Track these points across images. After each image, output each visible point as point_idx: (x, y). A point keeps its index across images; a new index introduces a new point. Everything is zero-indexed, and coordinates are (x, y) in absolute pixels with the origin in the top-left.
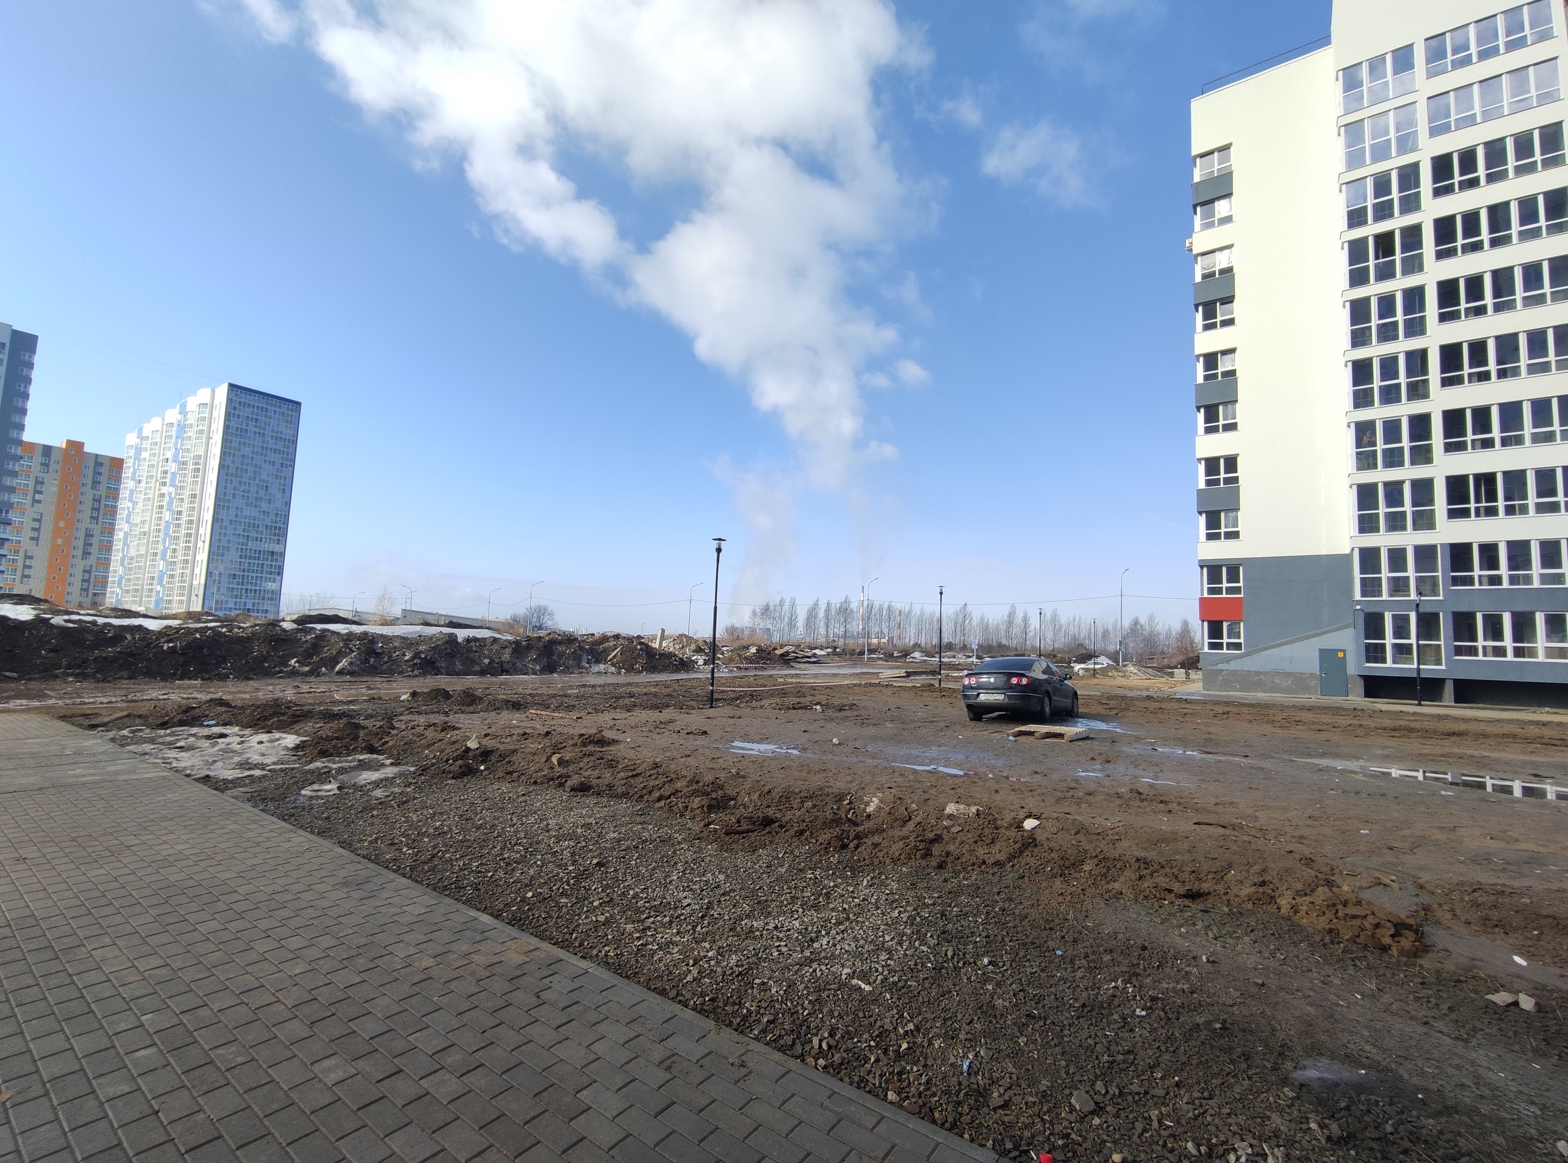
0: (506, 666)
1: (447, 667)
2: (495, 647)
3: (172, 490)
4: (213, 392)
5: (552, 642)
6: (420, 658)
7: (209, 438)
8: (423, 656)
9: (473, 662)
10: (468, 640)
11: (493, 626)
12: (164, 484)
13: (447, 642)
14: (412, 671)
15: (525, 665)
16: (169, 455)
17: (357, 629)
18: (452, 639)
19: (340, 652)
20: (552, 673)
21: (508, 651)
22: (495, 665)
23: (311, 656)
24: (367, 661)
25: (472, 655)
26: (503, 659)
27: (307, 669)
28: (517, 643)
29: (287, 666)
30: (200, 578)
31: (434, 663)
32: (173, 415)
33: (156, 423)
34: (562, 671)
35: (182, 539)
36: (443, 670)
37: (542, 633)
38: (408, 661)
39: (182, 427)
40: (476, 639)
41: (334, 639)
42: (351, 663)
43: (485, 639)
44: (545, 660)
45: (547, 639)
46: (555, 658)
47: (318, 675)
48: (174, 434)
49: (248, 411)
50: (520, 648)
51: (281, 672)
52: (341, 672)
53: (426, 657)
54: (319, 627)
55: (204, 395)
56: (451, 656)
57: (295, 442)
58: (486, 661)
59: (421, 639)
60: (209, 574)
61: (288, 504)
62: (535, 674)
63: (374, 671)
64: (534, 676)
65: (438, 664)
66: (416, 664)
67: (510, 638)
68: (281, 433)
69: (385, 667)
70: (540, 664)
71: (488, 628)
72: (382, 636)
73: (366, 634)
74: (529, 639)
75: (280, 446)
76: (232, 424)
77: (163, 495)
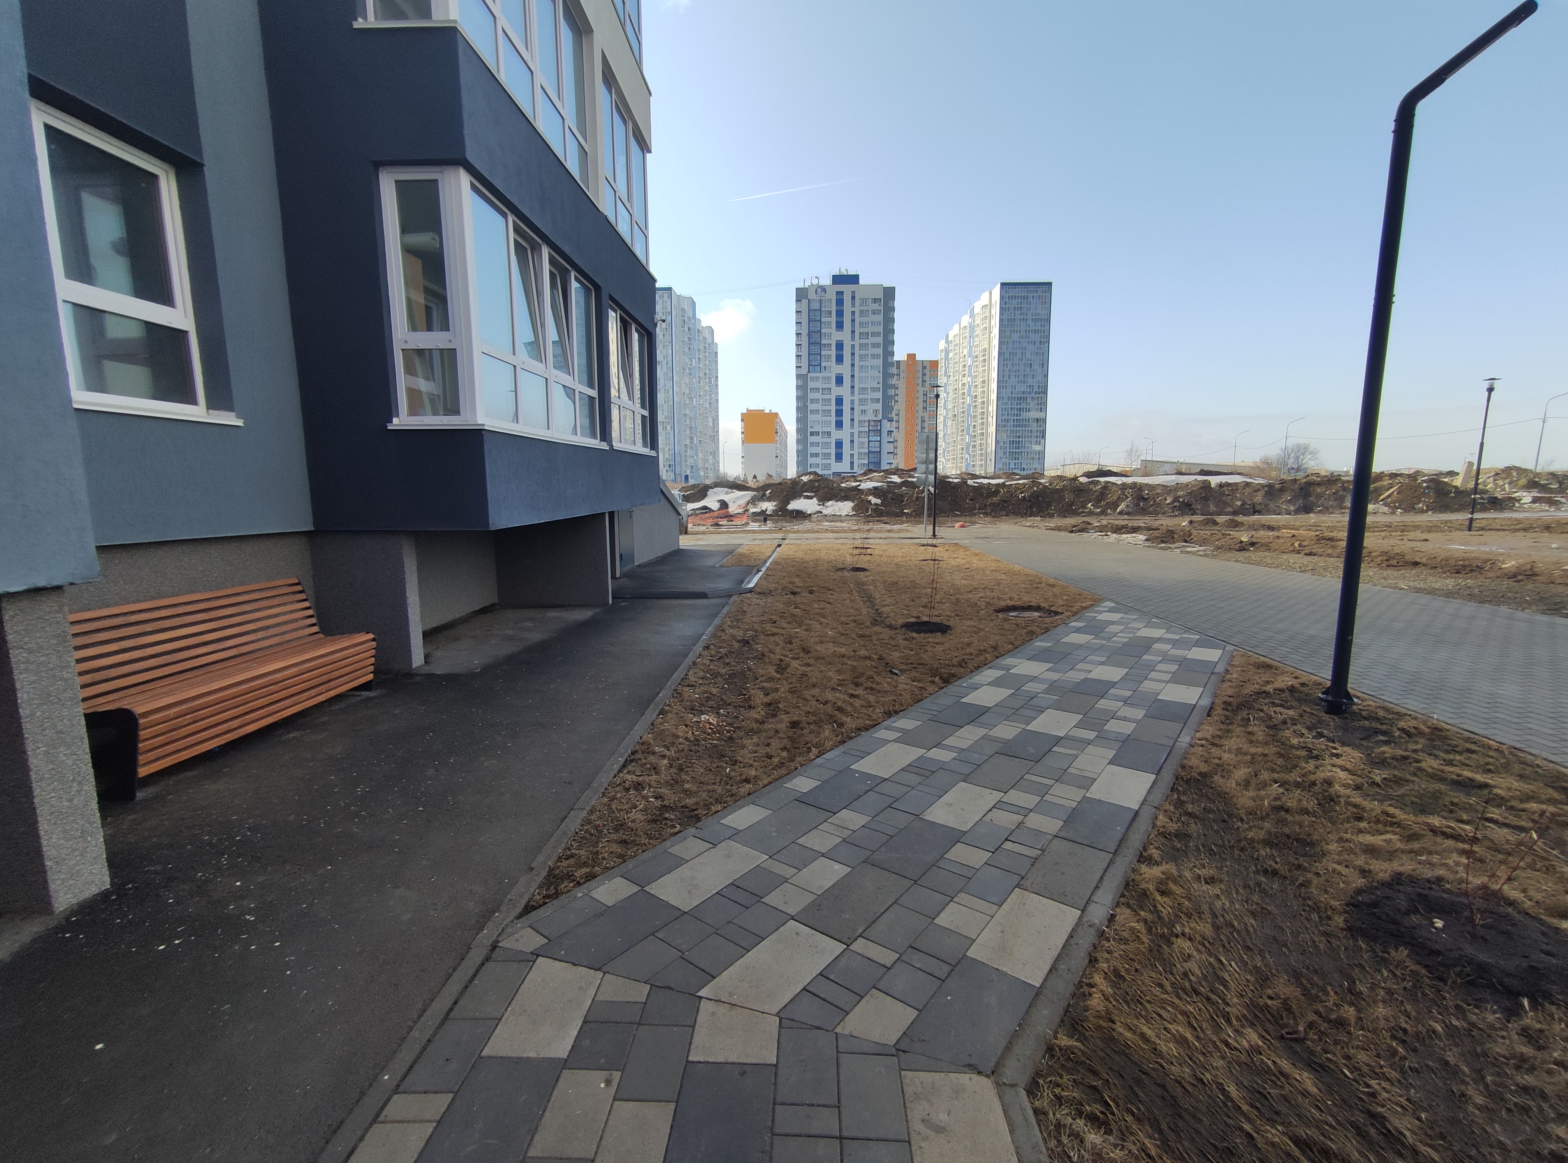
0: (1258, 508)
1: (1202, 509)
2: (1247, 490)
3: (969, 379)
4: (991, 293)
5: (1310, 484)
6: (1179, 501)
7: (990, 333)
8: (1181, 500)
9: (1226, 504)
10: (1221, 486)
11: (1243, 472)
12: (964, 375)
13: (1201, 488)
14: (1173, 512)
15: (1278, 507)
16: (965, 352)
17: (1129, 480)
18: (1206, 485)
19: (1119, 498)
20: (1308, 513)
21: (1261, 493)
22: (1248, 507)
23: (1100, 501)
24: (1138, 505)
25: (1224, 498)
26: (1255, 501)
27: (1099, 510)
28: (1270, 486)
29: (1086, 508)
30: (992, 447)
31: (1190, 505)
32: (966, 320)
33: (955, 330)
34: (1320, 512)
35: (979, 417)
36: (1198, 512)
37: (1300, 475)
38: (1169, 504)
39: (972, 327)
40: (1228, 485)
41: (1114, 488)
42: (1127, 506)
43: (1237, 483)
44: (1301, 501)
45: (1304, 481)
46: (1312, 499)
47: (1106, 515)
48: (967, 335)
49: (1015, 302)
50: (1273, 491)
51: (1083, 512)
52: (1120, 513)
53: (1183, 501)
54: (1102, 479)
55: (984, 299)
56: (1205, 499)
57: (1049, 320)
58: (1239, 503)
59: (1178, 487)
60: (997, 442)
61: (1046, 376)
62: (1289, 514)
63: (1144, 512)
64: (1288, 516)
65: (1194, 506)
66: (1175, 507)
67: (1262, 481)
68: (1039, 314)
69: (1151, 509)
70: (1294, 505)
71: (1239, 474)
72: (1147, 484)
73: (1135, 483)
74: (1283, 482)
75: (1038, 327)
76: (1005, 317)
77: (964, 384)
